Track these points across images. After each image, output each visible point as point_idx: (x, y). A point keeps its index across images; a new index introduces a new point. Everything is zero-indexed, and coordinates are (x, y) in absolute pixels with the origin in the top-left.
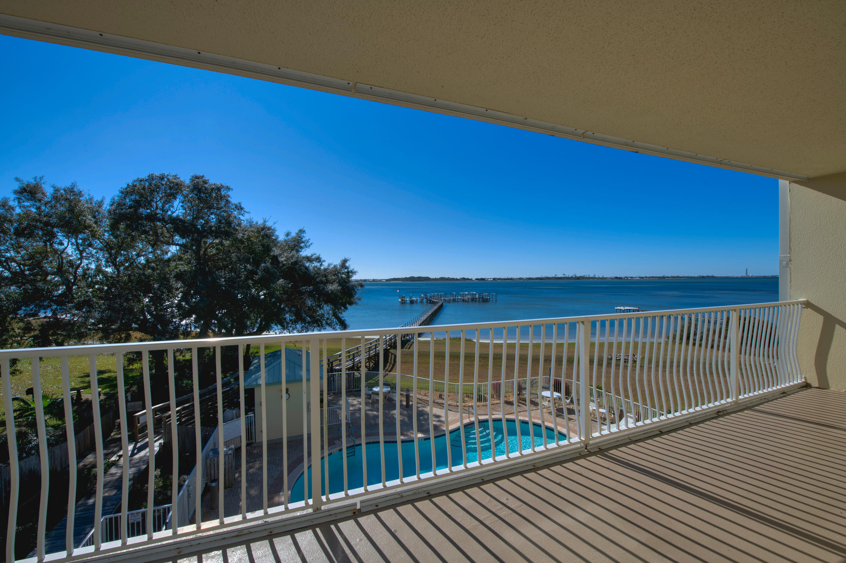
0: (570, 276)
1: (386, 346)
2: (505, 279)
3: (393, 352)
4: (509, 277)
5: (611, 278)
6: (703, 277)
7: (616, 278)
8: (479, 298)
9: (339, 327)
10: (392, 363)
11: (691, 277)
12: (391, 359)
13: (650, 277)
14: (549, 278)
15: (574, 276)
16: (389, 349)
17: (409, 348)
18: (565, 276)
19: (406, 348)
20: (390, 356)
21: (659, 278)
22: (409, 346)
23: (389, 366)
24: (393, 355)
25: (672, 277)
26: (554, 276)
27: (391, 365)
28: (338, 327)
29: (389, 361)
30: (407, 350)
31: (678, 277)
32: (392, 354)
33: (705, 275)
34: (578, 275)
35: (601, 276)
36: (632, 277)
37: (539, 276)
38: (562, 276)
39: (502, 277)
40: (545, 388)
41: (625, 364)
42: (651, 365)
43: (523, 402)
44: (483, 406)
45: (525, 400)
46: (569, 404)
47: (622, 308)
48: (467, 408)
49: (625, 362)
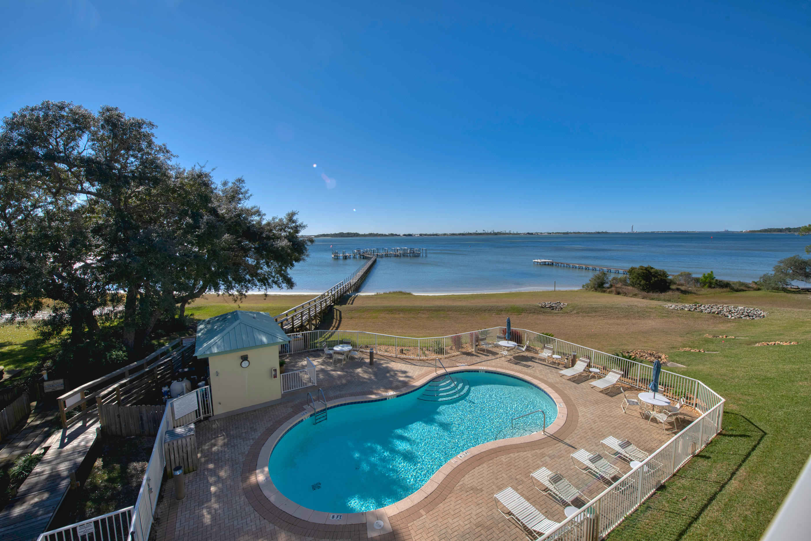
0: (489, 232)
1: (330, 303)
2: (430, 235)
3: (337, 308)
4: (435, 233)
5: (524, 234)
6: (599, 233)
7: (528, 233)
8: (410, 253)
9: (285, 284)
10: (338, 319)
11: (589, 233)
12: (337, 315)
13: (556, 233)
14: (471, 233)
15: (492, 232)
16: (333, 306)
17: (352, 304)
18: (484, 232)
19: (349, 304)
20: (335, 312)
21: (564, 233)
22: (351, 301)
23: (336, 322)
24: (338, 312)
25: (574, 233)
26: (475, 232)
27: (338, 321)
29: (335, 317)
30: (350, 305)
31: (579, 233)
32: (337, 310)
33: (600, 231)
34: (496, 231)
35: (515, 232)
36: (541, 233)
37: (462, 232)
38: (482, 232)
39: (428, 233)
40: (500, 338)
41: (553, 311)
42: (575, 312)
43: (482, 352)
44: (445, 358)
45: (483, 350)
46: (524, 351)
47: (539, 261)
48: (431, 361)
49: (553, 309)
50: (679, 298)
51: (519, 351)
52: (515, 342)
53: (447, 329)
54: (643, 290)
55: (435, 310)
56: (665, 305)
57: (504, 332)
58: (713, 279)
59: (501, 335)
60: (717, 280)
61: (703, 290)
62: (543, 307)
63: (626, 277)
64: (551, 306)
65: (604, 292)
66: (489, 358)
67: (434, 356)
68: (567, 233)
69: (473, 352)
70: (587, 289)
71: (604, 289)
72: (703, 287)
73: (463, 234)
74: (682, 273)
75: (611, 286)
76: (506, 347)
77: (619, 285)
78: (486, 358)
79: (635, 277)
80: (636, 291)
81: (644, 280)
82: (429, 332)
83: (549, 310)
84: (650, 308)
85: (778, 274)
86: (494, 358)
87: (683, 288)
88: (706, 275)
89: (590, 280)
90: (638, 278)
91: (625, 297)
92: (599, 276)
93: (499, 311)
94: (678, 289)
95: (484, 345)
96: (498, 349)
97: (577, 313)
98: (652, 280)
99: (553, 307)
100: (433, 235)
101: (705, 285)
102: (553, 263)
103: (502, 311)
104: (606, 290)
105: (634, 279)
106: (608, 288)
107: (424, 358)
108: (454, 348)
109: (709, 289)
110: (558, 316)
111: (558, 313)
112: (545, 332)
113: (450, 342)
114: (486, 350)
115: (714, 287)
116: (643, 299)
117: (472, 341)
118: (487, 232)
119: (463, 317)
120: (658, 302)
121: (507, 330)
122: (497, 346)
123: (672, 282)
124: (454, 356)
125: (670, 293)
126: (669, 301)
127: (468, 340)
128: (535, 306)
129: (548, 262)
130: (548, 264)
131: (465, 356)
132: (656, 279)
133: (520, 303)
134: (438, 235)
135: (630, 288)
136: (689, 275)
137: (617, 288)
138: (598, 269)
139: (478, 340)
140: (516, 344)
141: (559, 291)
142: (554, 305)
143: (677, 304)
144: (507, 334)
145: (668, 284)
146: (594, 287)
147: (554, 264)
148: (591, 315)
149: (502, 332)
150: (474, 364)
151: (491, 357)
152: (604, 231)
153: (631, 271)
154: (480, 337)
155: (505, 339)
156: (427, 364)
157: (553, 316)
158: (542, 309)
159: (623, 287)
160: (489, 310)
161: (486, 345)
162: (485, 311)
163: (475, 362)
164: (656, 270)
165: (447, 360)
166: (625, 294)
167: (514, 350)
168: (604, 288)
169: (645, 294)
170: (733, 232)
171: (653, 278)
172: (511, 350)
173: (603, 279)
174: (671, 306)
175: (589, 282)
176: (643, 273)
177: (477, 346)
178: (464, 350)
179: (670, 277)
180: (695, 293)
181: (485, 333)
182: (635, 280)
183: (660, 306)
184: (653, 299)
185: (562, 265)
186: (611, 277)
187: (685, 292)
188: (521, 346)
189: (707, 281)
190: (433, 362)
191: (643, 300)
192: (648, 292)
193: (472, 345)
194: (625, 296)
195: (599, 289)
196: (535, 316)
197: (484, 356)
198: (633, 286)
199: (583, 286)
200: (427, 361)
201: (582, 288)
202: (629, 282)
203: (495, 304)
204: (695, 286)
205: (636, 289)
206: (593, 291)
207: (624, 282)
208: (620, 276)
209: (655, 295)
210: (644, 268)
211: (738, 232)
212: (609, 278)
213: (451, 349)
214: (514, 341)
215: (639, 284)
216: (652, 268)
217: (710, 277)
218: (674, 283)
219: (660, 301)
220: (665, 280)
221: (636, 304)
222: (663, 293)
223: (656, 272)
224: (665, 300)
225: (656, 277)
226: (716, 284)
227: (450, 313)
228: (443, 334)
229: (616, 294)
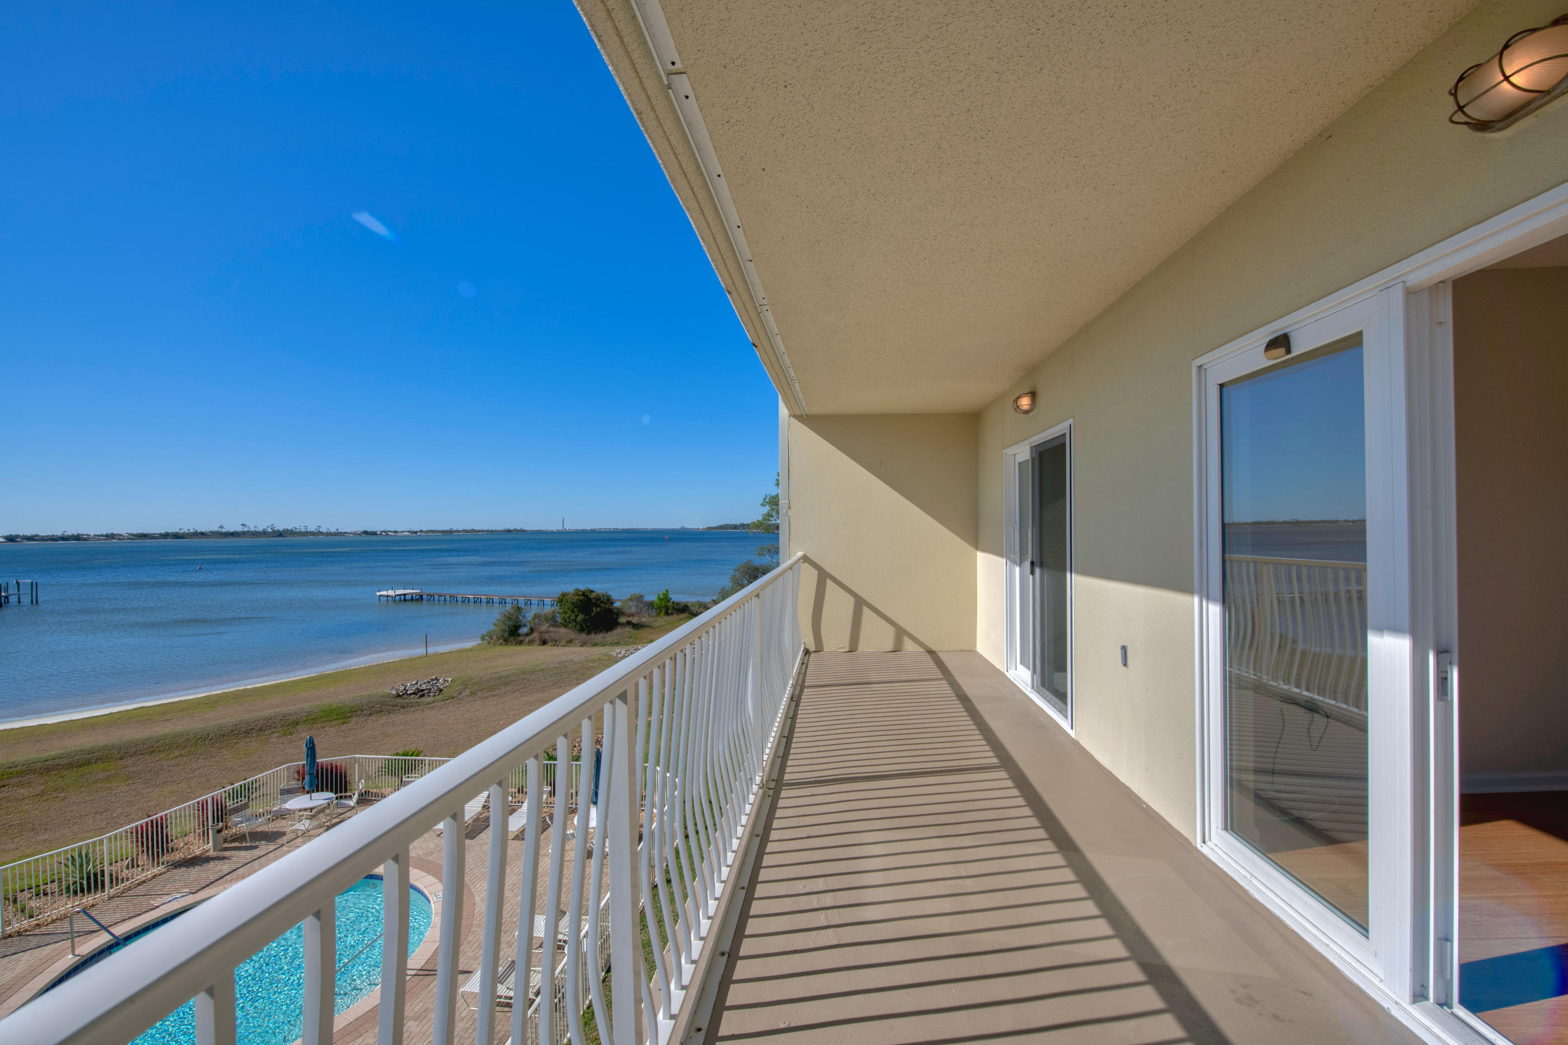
0: (260, 529)
5: (355, 534)
6: (509, 531)
7: (366, 533)
11: (492, 531)
13: (428, 531)
14: (203, 534)
15: (270, 530)
18: (246, 529)
21: (444, 532)
25: (464, 531)
26: (215, 529)
31: (473, 531)
33: (512, 528)
34: (280, 527)
35: (333, 530)
36: (395, 532)
37: (172, 529)
38: (239, 529)
40: (288, 792)
41: (423, 699)
42: (468, 692)
43: (236, 844)
44: (110, 898)
45: (241, 838)
46: (353, 808)
47: (391, 593)
48: (51, 927)
49: (423, 696)
50: (630, 638)
51: (341, 811)
52: (332, 791)
53: (119, 811)
54: (582, 630)
55: (70, 766)
56: (612, 652)
57: (300, 775)
58: (669, 601)
59: (294, 784)
60: (673, 603)
61: (659, 619)
62: (399, 696)
63: (553, 612)
64: (417, 689)
65: (521, 643)
66: (257, 853)
67: (69, 905)
68: (451, 532)
69: (207, 851)
70: (489, 643)
71: (521, 638)
72: (658, 615)
73: (176, 536)
74: (631, 596)
75: (532, 630)
76: (305, 810)
77: (544, 627)
78: (247, 855)
79: (568, 609)
80: (571, 634)
81: (583, 613)
82: (46, 837)
83: (414, 699)
84: (592, 661)
85: (734, 586)
86: (272, 847)
87: (635, 620)
88: (661, 596)
89: (495, 624)
90: (573, 612)
91: (555, 647)
92: (509, 613)
93: (289, 724)
94: (629, 623)
95: (241, 822)
96: (283, 823)
97: (473, 694)
98: (593, 611)
99: (423, 690)
100: (64, 538)
101: (661, 611)
102: (421, 596)
103: (297, 723)
104: (524, 640)
105: (566, 613)
106: (527, 635)
107: (26, 923)
108: (143, 859)
109: (666, 618)
110: (433, 708)
111: (434, 702)
112: (401, 751)
113: (129, 847)
114: (250, 833)
115: (672, 613)
116: (582, 646)
117: (204, 824)
118: (253, 529)
119: (178, 765)
120: (602, 648)
121: (307, 768)
122: (282, 815)
123: (620, 613)
124: (144, 882)
125: (618, 630)
126: (618, 644)
127: (192, 824)
128: (382, 696)
129: (412, 594)
130: (412, 599)
131: (183, 869)
132: (598, 609)
133: (345, 695)
134: (85, 539)
135: (563, 630)
136: (640, 598)
137: (542, 632)
138: (509, 600)
139: (221, 813)
140: (332, 795)
141: (437, 654)
142: (424, 687)
143: (627, 647)
144: (307, 777)
145: (615, 616)
146: (503, 636)
147: (425, 597)
148: (498, 692)
149: (296, 776)
150: (213, 882)
151: (264, 847)
152: (519, 528)
153: (562, 600)
154: (230, 804)
155: (302, 790)
156: (34, 941)
157: (423, 711)
158: (399, 700)
159: (552, 629)
160: (261, 729)
161: (248, 820)
162: (248, 732)
163: (212, 878)
164: (598, 594)
165: (117, 901)
166: (556, 642)
167: (328, 811)
168: (519, 635)
169: (583, 636)
170: (690, 529)
171: (594, 609)
172: (319, 812)
173: (517, 619)
174: (620, 653)
175: (493, 627)
176: (580, 600)
177: (220, 831)
178: (178, 856)
179: (617, 604)
180: (649, 627)
181: (246, 792)
182: (568, 615)
183: (606, 655)
184: (596, 645)
185: (442, 598)
186: (534, 610)
187: (637, 626)
188: (346, 797)
189: (663, 605)
190: (65, 926)
191: (583, 649)
192: (589, 633)
193: (205, 834)
194: (554, 645)
195: (512, 639)
196: (383, 720)
197: (243, 853)
198: (566, 626)
199: (483, 638)
200: (37, 932)
201: (480, 642)
202: (559, 620)
203: (277, 710)
204: (649, 615)
205: (570, 631)
206: (500, 644)
207: (552, 620)
208: (548, 609)
209: (598, 637)
210: (581, 593)
211: (694, 529)
212: (527, 615)
213: (133, 864)
214: (327, 790)
215: (575, 620)
216: (592, 591)
217: (666, 598)
218: (623, 614)
219: (606, 647)
220: (610, 609)
221: (571, 657)
222: (609, 633)
223: (598, 599)
224: (612, 644)
225: (597, 606)
226: (674, 608)
227: (130, 761)
228: (102, 831)
229: (540, 645)
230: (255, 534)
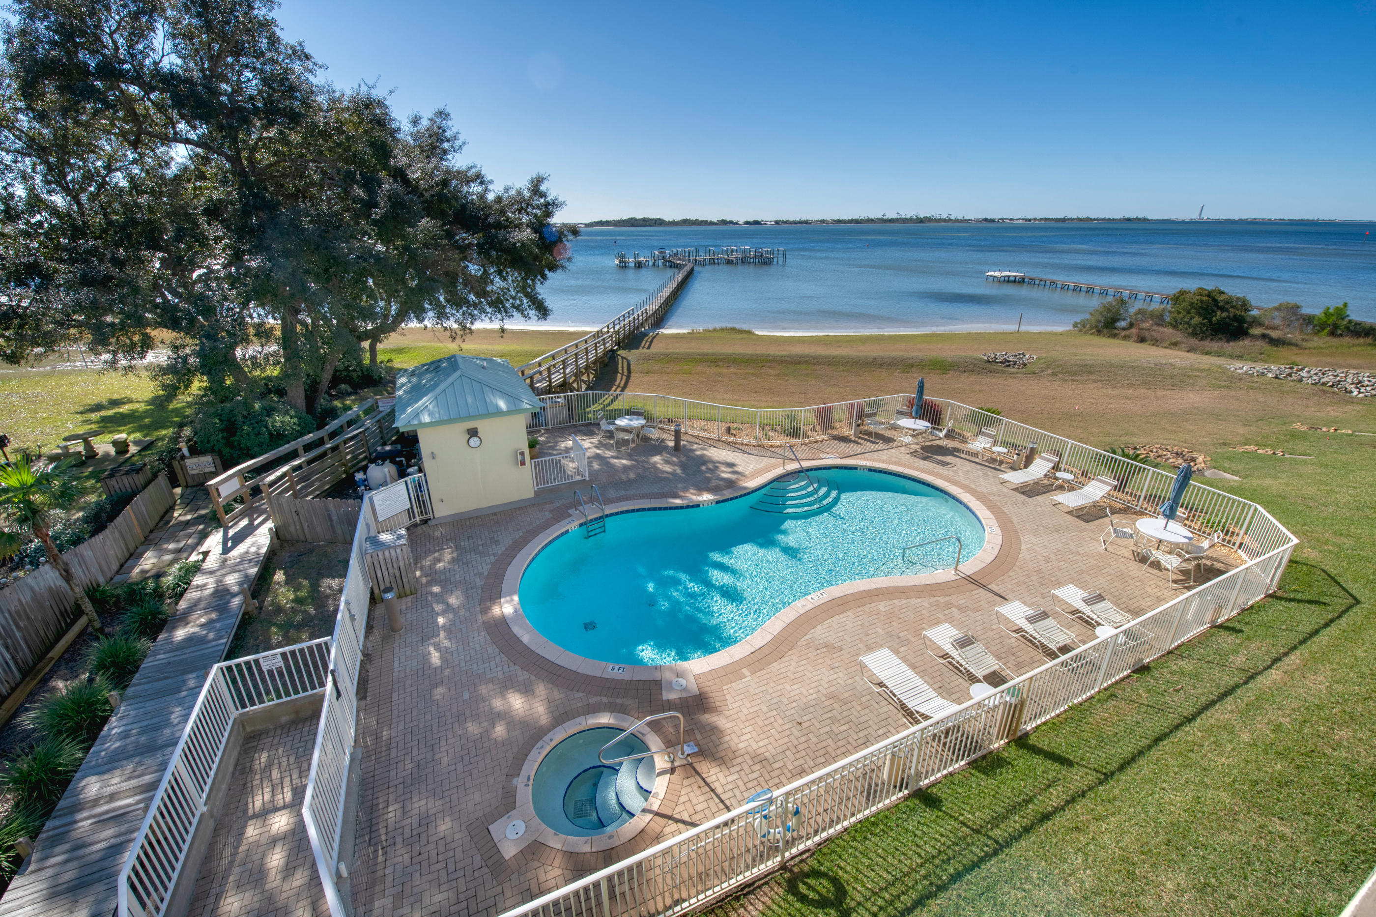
0: (907, 216)
1: (611, 345)
2: (795, 223)
3: (623, 355)
4: (804, 218)
5: (977, 221)
6: (1129, 220)
7: (986, 220)
8: (755, 257)
9: (534, 312)
10: (626, 373)
11: (1109, 220)
12: (623, 367)
13: (1041, 219)
14: (872, 220)
15: (913, 217)
16: (616, 351)
17: (649, 348)
18: (897, 216)
19: (643, 348)
20: (620, 362)
21: (1057, 220)
22: (648, 343)
23: (621, 379)
24: (625, 361)
25: (1079, 219)
26: (880, 216)
27: (624, 377)
28: (532, 313)
29: (620, 370)
30: (645, 350)
31: (1088, 219)
32: (623, 358)
33: (1132, 216)
34: (922, 215)
35: (960, 218)
36: (1010, 219)
37: (855, 216)
38: (893, 216)
39: (791, 218)
40: (901, 413)
41: (1008, 369)
42: (1050, 371)
43: (865, 437)
44: (802, 444)
45: (869, 434)
46: (941, 438)
47: (998, 274)
48: (776, 449)
49: (1009, 366)
50: (1261, 354)
51: (932, 438)
52: (929, 422)
53: (809, 395)
54: (1194, 334)
55: (792, 363)
56: (1230, 365)
57: (911, 404)
58: (1343, 319)
59: (905, 409)
60: (1350, 322)
61: (1316, 339)
62: (989, 362)
63: (1163, 310)
64: (1005, 359)
65: (1115, 336)
66: (877, 447)
67: (783, 440)
68: (1064, 220)
69: (850, 435)
70: (1081, 331)
71: (1116, 332)
72: (1316, 333)
73: (857, 221)
74: (1281, 305)
75: (1131, 325)
76: (910, 429)
77: (1147, 325)
78: (872, 446)
79: (1183, 309)
80: (1178, 336)
81: (1200, 314)
82: (777, 399)
83: (1000, 367)
84: (1198, 370)
86: (886, 447)
87: (1274, 334)
88: (1331, 311)
89: (1091, 314)
90: (1189, 312)
91: (1154, 348)
92: (1111, 305)
93: (907, 365)
94: (1264, 336)
95: (871, 424)
96: (895, 433)
97: (1054, 374)
98: (1216, 316)
99: (1010, 361)
100: (800, 222)
101: (1323, 330)
102: (1023, 279)
103: (912, 367)
104: (1119, 334)
105: (1179, 313)
106: (1124, 329)
107: (766, 443)
108: (818, 428)
109: (1328, 339)
110: (1014, 378)
111: (1017, 373)
112: (989, 406)
113: (812, 418)
114: (875, 433)
115: (1341, 335)
116: (1188, 351)
117: (851, 418)
118: (902, 216)
119: (841, 376)
120: (1217, 358)
121: (916, 400)
122: (895, 428)
123: (1256, 322)
124: (817, 442)
125: (1246, 342)
126: (1240, 357)
127: (845, 416)
128: (976, 359)
129: (1015, 276)
130: (1014, 281)
131: (837, 442)
132: (1224, 315)
133: (948, 352)
134: (810, 224)
135: (1168, 330)
136: (1294, 309)
137: (1142, 329)
138: (1111, 292)
139: (861, 415)
140: (929, 425)
141: (1027, 333)
142: (1011, 359)
143: (1254, 365)
144: (915, 407)
145: (1246, 325)
146: (1096, 327)
147: (1026, 280)
148: (1079, 378)
149: (907, 403)
150: (851, 456)
151: (881, 445)
152: (1141, 216)
153: (1177, 299)
154: (867, 411)
155: (909, 415)
156: (769, 454)
157: (1007, 379)
158: (988, 365)
159: (1155, 328)
160: (889, 365)
161: (875, 424)
162: (881, 365)
163: (851, 453)
164: (1230, 297)
165: (804, 447)
166: (1156, 342)
167: (924, 435)
168: (1115, 328)
169: (1194, 342)
171: (1219, 313)
172: (918, 434)
173: (1118, 312)
174: (1241, 368)
175: (1088, 316)
176: (1202, 301)
177: (859, 426)
178: (835, 433)
179: (1255, 313)
180: (1296, 345)
181: (877, 404)
182: (1181, 316)
183: (1220, 367)
184: (1208, 353)
186: (1135, 307)
187: (1276, 342)
188: (937, 429)
189: (1330, 322)
190: (781, 451)
191: (1190, 355)
192: (1202, 339)
193: (850, 425)
194: (1153, 345)
195: (1105, 331)
196: (972, 378)
197: (869, 444)
198: (1175, 327)
199: (1075, 325)
200: (770, 449)
201: (1071, 328)
202: (1168, 319)
203: (901, 354)
204: (1301, 331)
205: (1179, 333)
206: (1092, 334)
207: (1159, 319)
208: (1155, 306)
209: (1215, 345)
212: (1130, 310)
213: (813, 429)
214: (926, 420)
215: (1187, 323)
216: (1222, 293)
217: (1340, 313)
218: (1261, 324)
219: (1222, 358)
220: (1242, 317)
221: (1172, 361)
222: (1231, 344)
223: (1228, 302)
224: (1231, 357)
225: (1222, 309)
226: (1348, 328)
227: (818, 367)
228: (801, 404)
229: (1136, 342)
230: (905, 221)
